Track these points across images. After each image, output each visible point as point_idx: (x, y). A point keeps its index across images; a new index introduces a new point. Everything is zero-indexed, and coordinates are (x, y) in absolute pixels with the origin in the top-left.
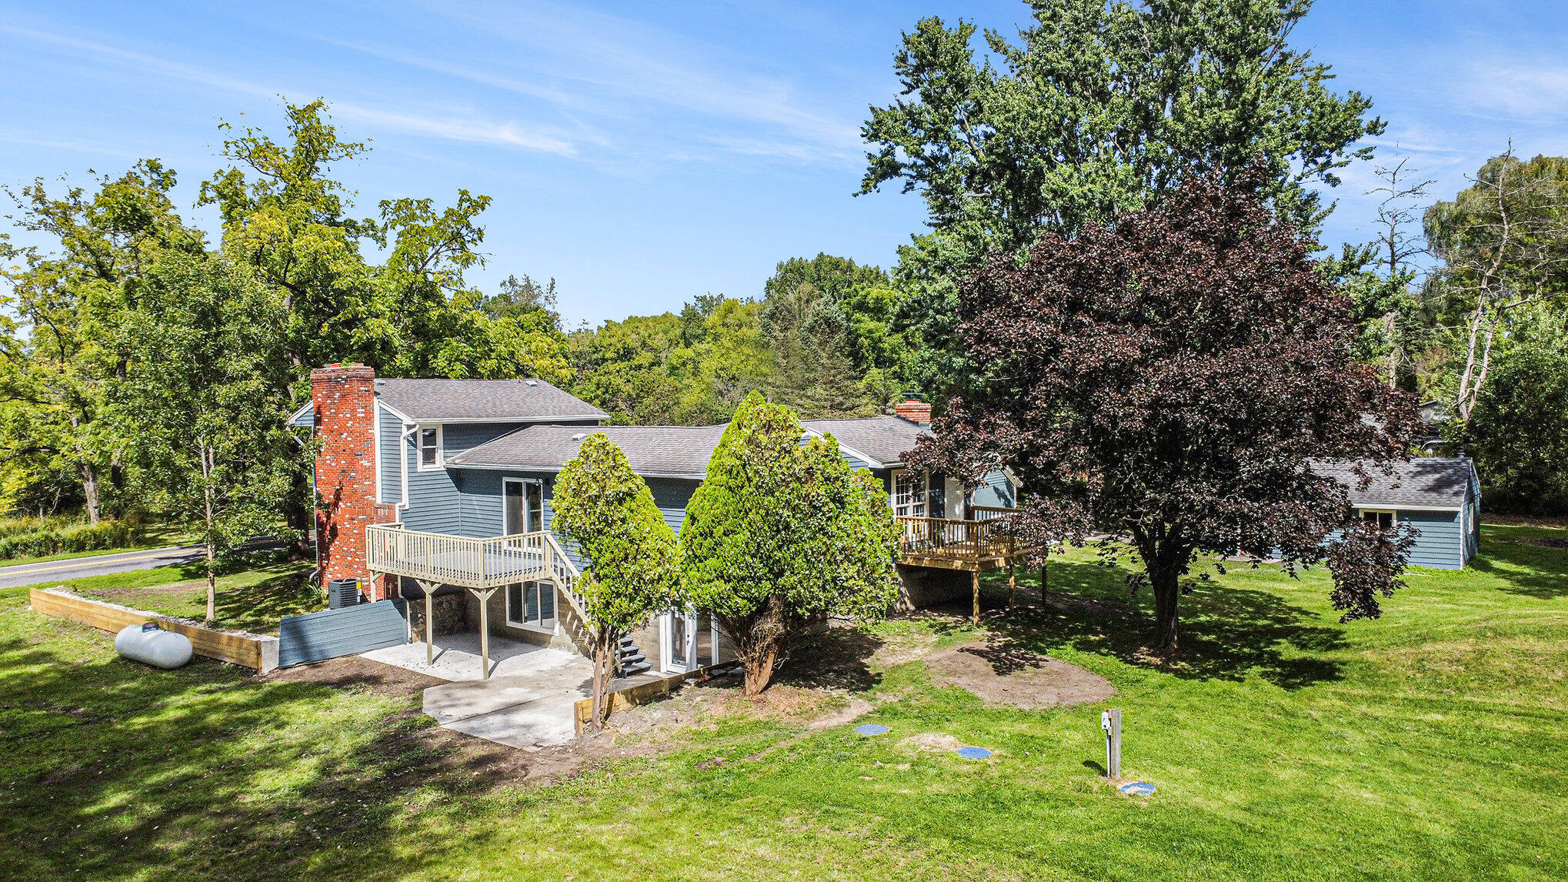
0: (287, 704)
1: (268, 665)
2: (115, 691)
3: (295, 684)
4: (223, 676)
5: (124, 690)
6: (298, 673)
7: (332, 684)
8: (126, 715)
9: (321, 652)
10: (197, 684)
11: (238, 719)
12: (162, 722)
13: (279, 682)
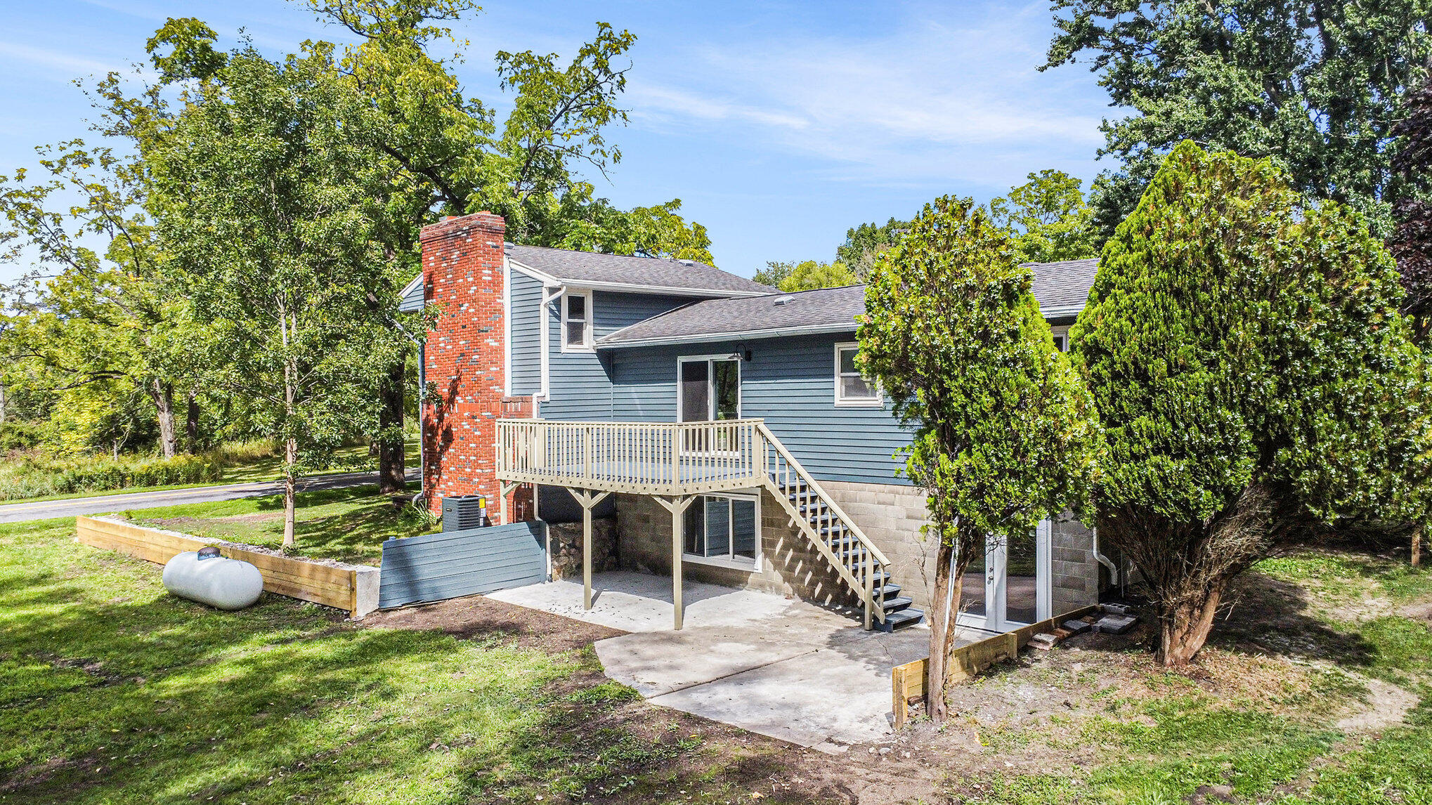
0: (395, 660)
1: (364, 606)
2: (153, 639)
3: (404, 632)
4: (301, 621)
5: (163, 637)
6: (405, 617)
7: (456, 633)
8: (161, 672)
9: (434, 590)
10: (266, 629)
11: (325, 682)
12: (211, 685)
13: (379, 630)
